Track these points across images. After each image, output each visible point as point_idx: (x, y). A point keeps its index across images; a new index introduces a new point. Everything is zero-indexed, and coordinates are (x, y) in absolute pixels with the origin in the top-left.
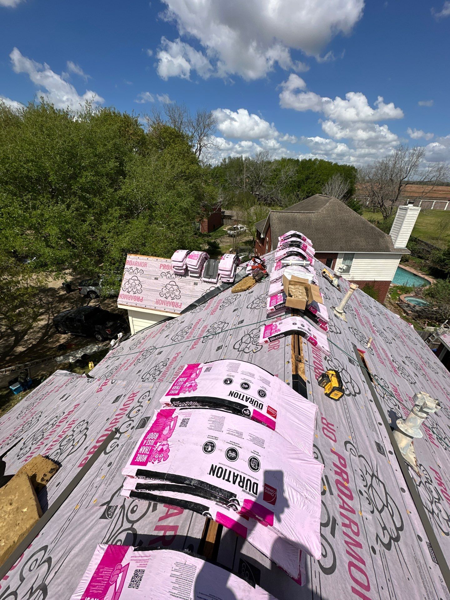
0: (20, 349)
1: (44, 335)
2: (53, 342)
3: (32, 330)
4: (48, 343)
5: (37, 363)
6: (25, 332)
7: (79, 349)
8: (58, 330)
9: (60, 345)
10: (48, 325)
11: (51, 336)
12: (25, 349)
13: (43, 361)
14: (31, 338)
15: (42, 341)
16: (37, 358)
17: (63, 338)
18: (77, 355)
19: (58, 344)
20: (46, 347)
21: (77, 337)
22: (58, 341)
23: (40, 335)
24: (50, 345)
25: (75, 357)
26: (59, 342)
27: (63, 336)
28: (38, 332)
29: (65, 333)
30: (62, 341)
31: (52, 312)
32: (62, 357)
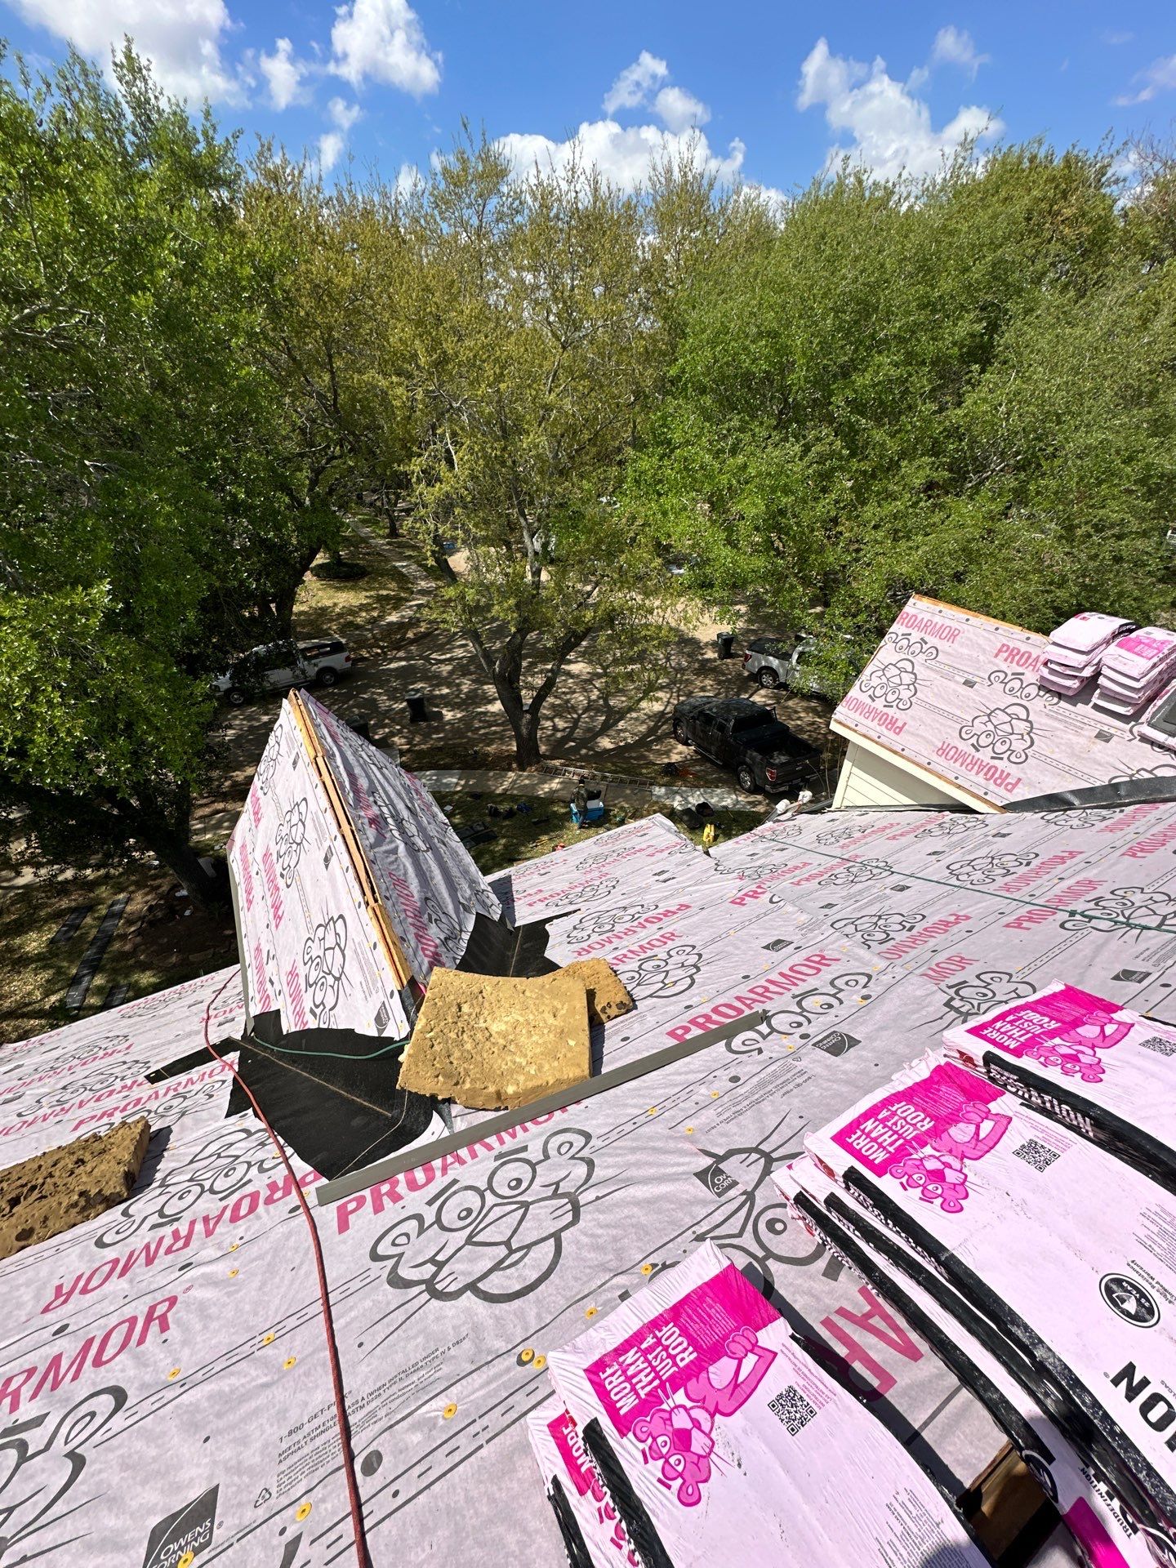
0: (606, 743)
1: (651, 731)
2: (659, 753)
3: (634, 715)
4: (650, 750)
5: (622, 781)
6: (621, 714)
7: (698, 787)
8: (675, 732)
9: (670, 765)
10: (662, 714)
11: (659, 740)
12: (611, 746)
13: (631, 782)
14: (629, 730)
15: (643, 742)
16: (624, 771)
17: (680, 752)
18: (690, 799)
19: (666, 761)
20: (644, 757)
21: (704, 759)
22: (667, 753)
23: (643, 728)
24: (652, 757)
25: (685, 799)
26: (669, 757)
27: (681, 747)
28: (643, 722)
29: (686, 744)
30: (675, 758)
31: (679, 690)
32: (663, 790)
